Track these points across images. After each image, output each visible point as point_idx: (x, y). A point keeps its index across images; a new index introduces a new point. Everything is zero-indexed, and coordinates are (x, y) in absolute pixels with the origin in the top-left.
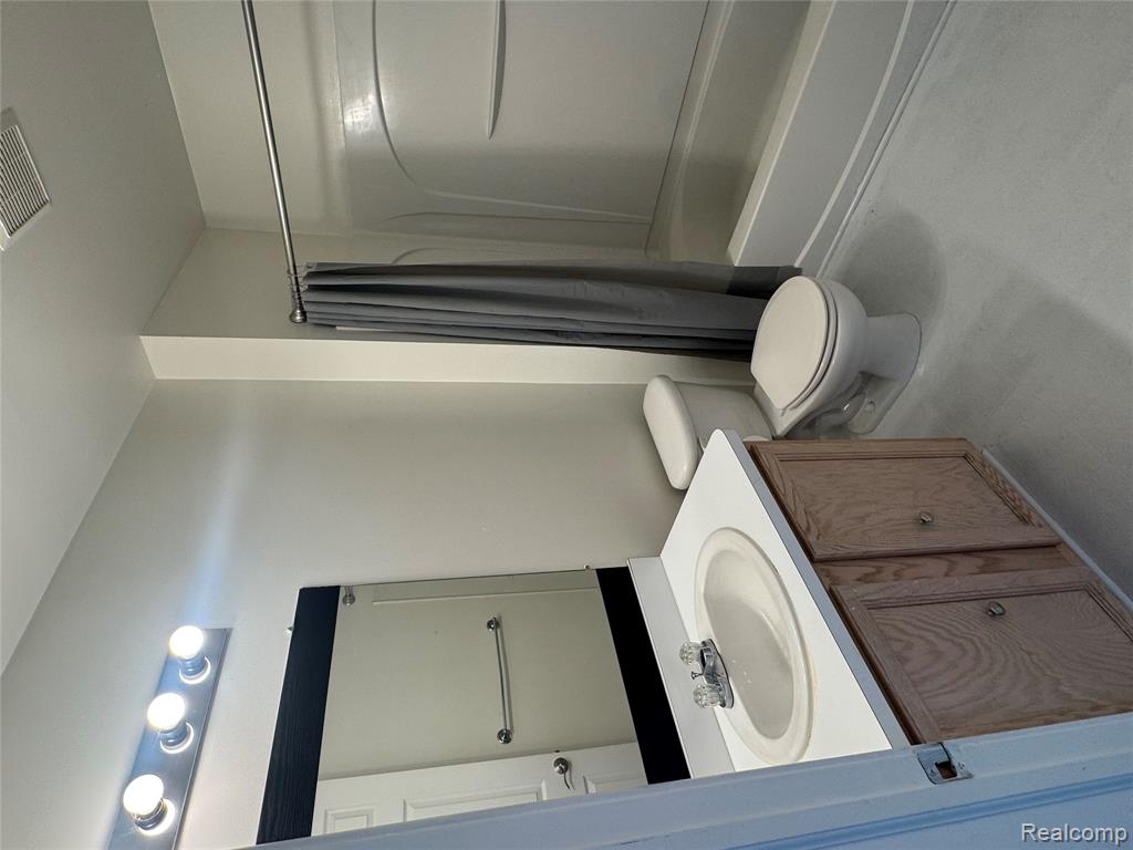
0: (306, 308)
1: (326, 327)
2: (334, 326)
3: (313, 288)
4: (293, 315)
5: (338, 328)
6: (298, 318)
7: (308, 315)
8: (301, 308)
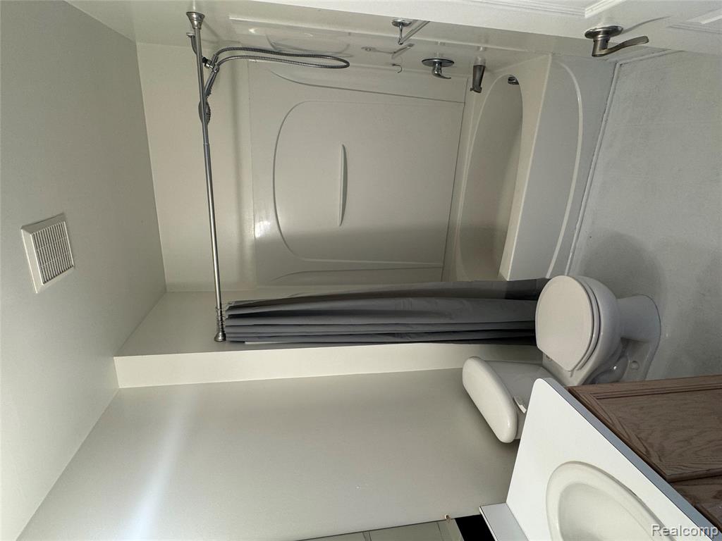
0: (226, 330)
1: (238, 343)
2: (244, 342)
3: (232, 317)
4: (217, 336)
5: (246, 343)
6: (220, 338)
7: (227, 335)
8: (223, 332)
